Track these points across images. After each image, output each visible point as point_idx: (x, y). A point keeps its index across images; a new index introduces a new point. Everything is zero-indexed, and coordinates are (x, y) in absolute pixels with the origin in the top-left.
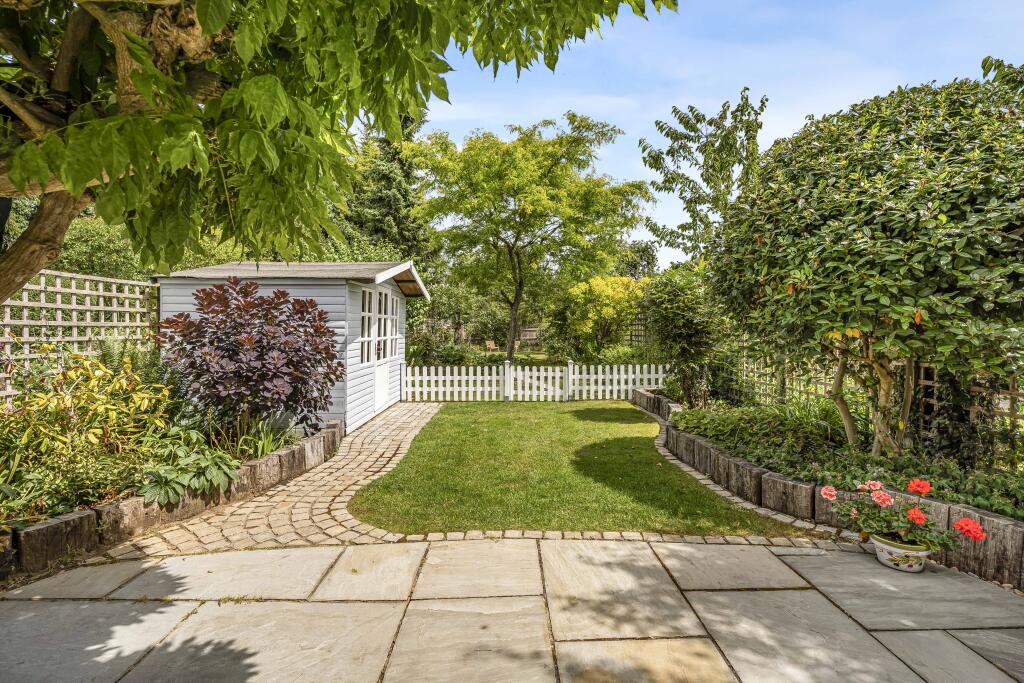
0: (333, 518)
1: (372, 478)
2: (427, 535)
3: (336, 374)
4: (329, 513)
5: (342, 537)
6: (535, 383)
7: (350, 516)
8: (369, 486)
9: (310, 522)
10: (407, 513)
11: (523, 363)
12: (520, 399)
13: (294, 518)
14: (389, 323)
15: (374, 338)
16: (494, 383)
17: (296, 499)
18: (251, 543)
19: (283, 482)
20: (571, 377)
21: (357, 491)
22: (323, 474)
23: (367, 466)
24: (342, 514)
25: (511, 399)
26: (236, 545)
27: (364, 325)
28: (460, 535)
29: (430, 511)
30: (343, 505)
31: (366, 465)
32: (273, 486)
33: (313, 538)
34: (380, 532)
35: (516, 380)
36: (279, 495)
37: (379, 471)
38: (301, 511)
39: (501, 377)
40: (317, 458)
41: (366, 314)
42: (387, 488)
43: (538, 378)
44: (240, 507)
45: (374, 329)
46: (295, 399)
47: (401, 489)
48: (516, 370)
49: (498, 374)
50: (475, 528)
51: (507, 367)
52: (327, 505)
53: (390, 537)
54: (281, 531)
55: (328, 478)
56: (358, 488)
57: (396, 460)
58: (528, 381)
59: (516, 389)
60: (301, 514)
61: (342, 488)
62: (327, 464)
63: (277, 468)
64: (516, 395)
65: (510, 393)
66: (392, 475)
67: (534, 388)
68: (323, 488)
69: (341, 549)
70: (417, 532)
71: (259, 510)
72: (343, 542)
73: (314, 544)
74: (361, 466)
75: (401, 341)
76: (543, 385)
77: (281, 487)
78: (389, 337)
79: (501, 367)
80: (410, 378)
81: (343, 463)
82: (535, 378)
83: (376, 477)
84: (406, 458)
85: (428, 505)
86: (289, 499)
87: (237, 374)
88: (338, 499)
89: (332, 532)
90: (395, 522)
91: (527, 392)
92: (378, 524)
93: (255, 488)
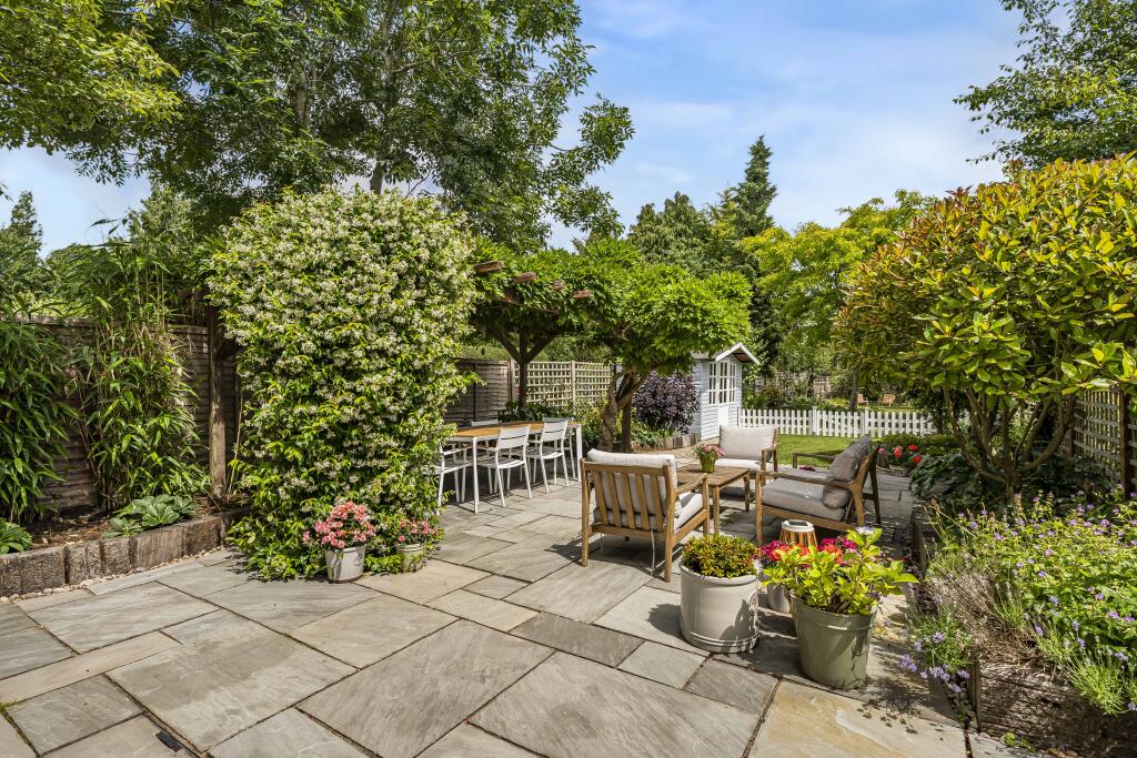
3: (696, 408)
11: (828, 409)
12: (825, 434)
14: (728, 381)
15: (718, 390)
16: (805, 422)
20: (867, 420)
25: (818, 434)
27: (712, 383)
35: (821, 420)
39: (810, 419)
41: (713, 376)
43: (840, 420)
45: (718, 384)
46: (677, 418)
48: (822, 413)
49: (808, 416)
51: (815, 411)
58: (831, 422)
59: (821, 427)
64: (821, 432)
65: (816, 429)
67: (837, 427)
75: (738, 392)
76: (843, 426)
78: (728, 390)
79: (810, 411)
80: (744, 417)
82: (837, 420)
87: (656, 405)
91: (831, 430)
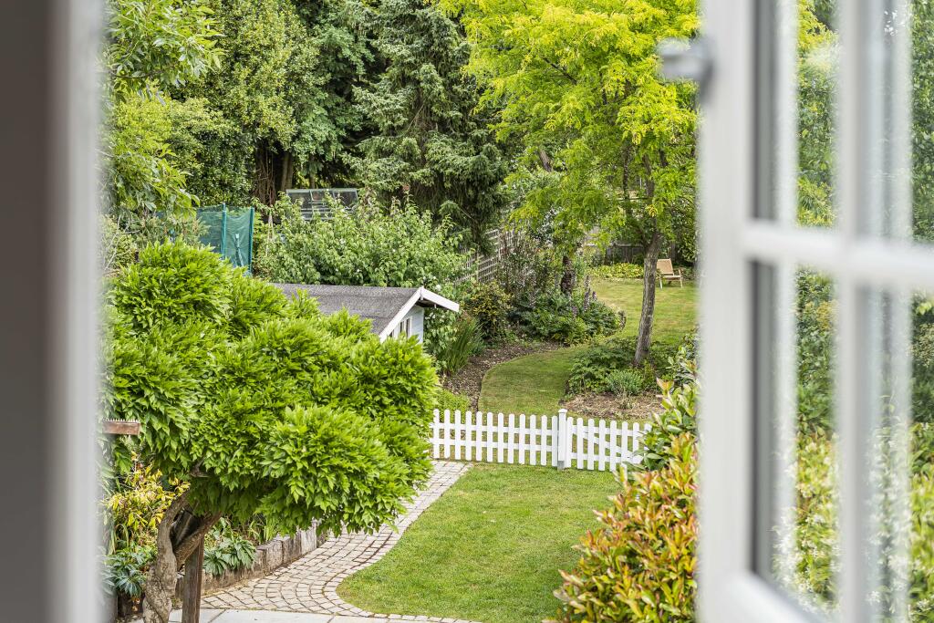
0: (326, 597)
1: (357, 568)
2: (388, 615)
4: (323, 593)
5: (332, 610)
6: (603, 445)
7: (338, 597)
8: (354, 576)
9: (310, 598)
10: (380, 599)
12: (580, 465)
13: (299, 594)
16: (544, 440)
17: (297, 581)
18: (275, 607)
19: (284, 565)
21: (344, 579)
22: (316, 561)
23: (355, 556)
24: (333, 595)
25: (568, 464)
26: (266, 607)
28: (412, 617)
29: (397, 599)
30: (333, 589)
31: (354, 554)
32: (277, 567)
33: (313, 608)
34: (356, 610)
35: (575, 437)
36: (285, 575)
37: (365, 562)
38: (304, 590)
39: (553, 433)
40: (311, 543)
42: (368, 579)
43: (608, 438)
44: (258, 583)
47: (379, 581)
48: (575, 424)
49: (549, 427)
50: (424, 614)
51: (563, 417)
52: (321, 587)
53: (364, 613)
54: (291, 602)
55: (320, 565)
56: (345, 576)
57: (383, 552)
58: (592, 441)
59: (574, 450)
60: (303, 592)
61: (333, 574)
62: (320, 550)
63: (280, 553)
64: (574, 461)
65: (566, 455)
66: (375, 567)
67: (602, 451)
68: (318, 574)
69: (331, 617)
70: (382, 613)
71: (272, 586)
72: (333, 613)
73: (313, 612)
74: (350, 556)
76: (614, 449)
77: (284, 570)
79: (554, 418)
81: (334, 550)
82: (602, 437)
83: (360, 568)
84: (392, 550)
85: (396, 595)
86: (292, 580)
88: (329, 584)
89: (324, 606)
90: (369, 604)
91: (592, 458)
92: (357, 604)
93: (266, 569)
